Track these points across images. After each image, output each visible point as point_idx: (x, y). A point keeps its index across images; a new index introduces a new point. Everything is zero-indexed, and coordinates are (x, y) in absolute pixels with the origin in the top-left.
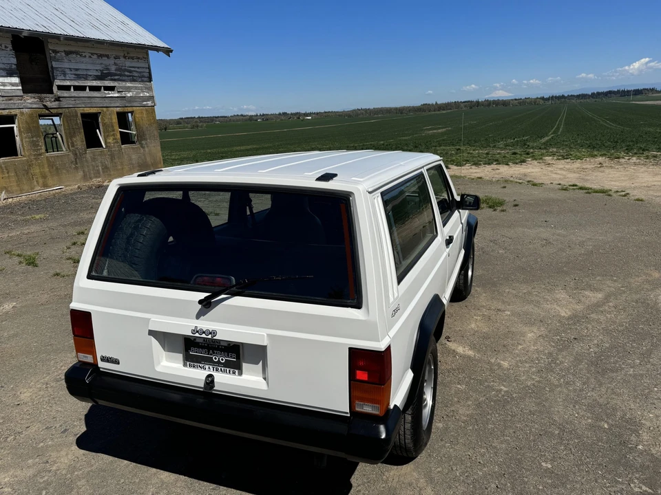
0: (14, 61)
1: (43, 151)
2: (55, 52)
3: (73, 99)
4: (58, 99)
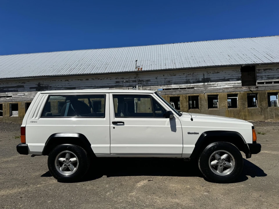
0: (241, 75)
1: (247, 106)
2: (259, 70)
3: (264, 87)
4: (257, 87)
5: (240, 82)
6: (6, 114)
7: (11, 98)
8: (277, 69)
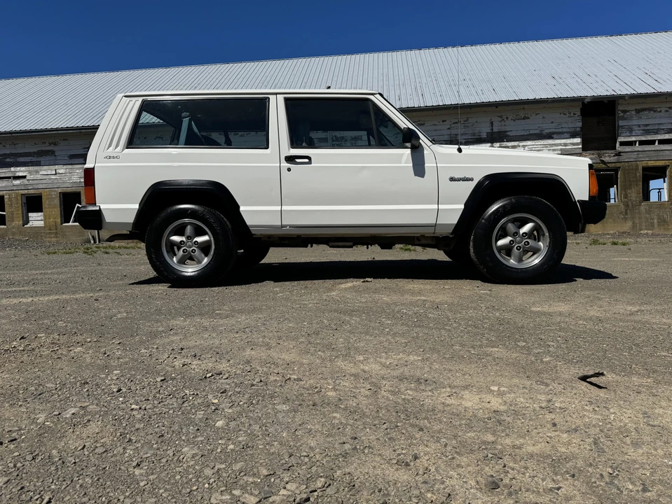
0: (580, 124)
2: (625, 112)
4: (619, 154)
5: (578, 140)
6: (13, 221)
7: (25, 181)
8: (667, 109)
